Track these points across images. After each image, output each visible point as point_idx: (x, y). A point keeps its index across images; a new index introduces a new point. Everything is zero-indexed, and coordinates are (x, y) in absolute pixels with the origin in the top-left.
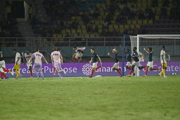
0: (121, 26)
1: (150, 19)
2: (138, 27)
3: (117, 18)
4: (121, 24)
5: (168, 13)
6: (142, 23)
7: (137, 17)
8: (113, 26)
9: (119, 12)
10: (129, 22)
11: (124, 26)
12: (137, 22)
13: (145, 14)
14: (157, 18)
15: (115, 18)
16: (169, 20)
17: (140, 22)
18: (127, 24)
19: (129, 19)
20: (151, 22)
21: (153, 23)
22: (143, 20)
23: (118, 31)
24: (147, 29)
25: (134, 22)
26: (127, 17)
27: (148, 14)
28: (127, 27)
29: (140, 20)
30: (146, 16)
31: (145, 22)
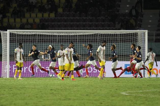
0: (18, 20)
1: (52, 12)
2: (37, 21)
3: (13, 11)
4: (18, 17)
5: (73, 5)
6: (43, 17)
7: (37, 10)
8: (8, 20)
9: (16, 3)
10: (27, 15)
11: (21, 20)
12: (36, 15)
13: (46, 6)
14: (60, 10)
15: (11, 10)
16: (74, 13)
17: (40, 15)
18: (24, 17)
19: (27, 11)
20: (52, 15)
21: (55, 16)
22: (44, 13)
23: (14, 25)
24: (46, 23)
25: (33, 15)
26: (25, 10)
27: (50, 6)
28: (24, 21)
29: (40, 13)
30: (47, 8)
31: (46, 15)
